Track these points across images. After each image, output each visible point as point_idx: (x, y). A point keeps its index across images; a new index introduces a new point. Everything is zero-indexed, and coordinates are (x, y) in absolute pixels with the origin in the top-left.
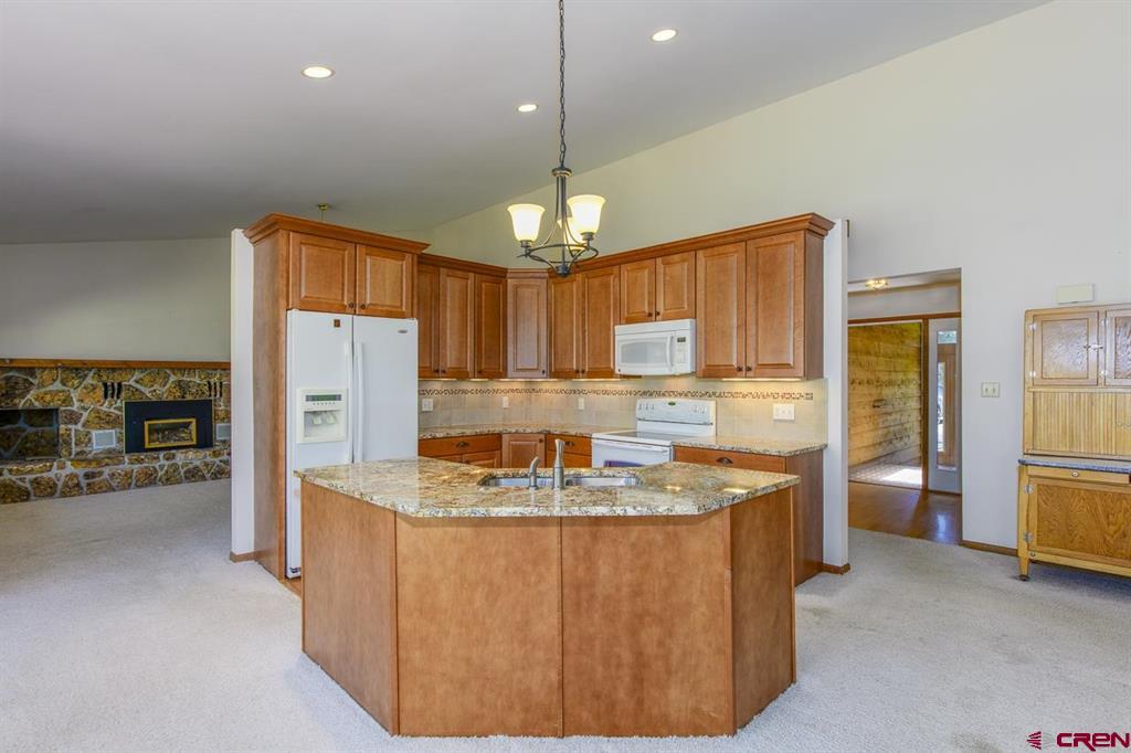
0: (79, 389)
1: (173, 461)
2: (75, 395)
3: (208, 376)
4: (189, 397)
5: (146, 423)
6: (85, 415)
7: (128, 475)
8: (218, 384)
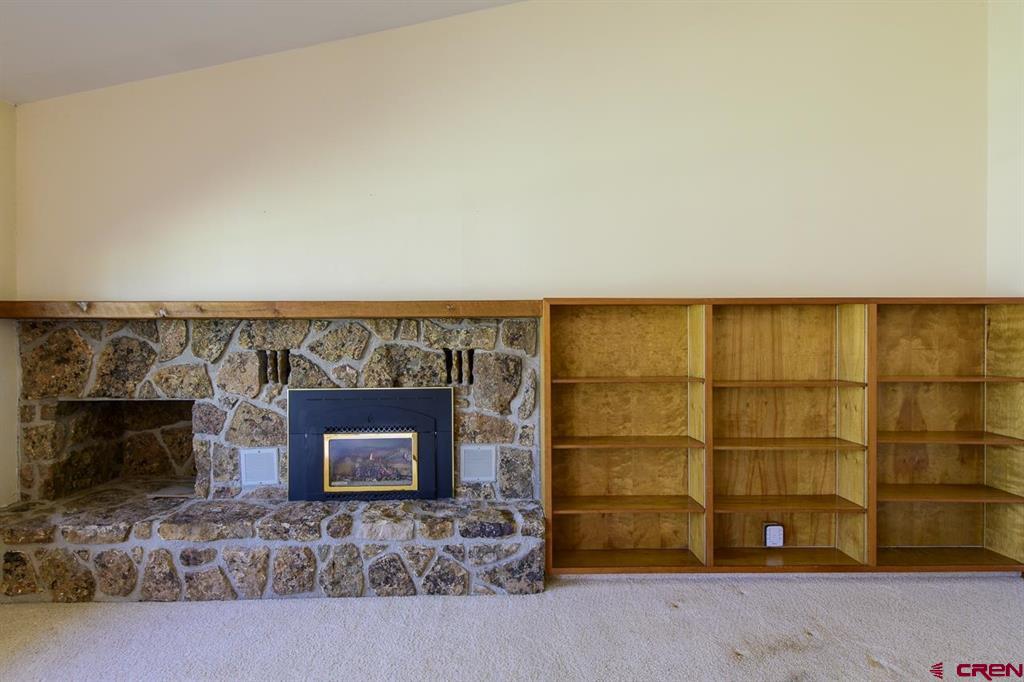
0: (222, 362)
1: (348, 540)
2: (215, 374)
3: (445, 336)
4: (408, 385)
5: (327, 438)
6: (231, 413)
7: (262, 564)
8: (465, 356)
